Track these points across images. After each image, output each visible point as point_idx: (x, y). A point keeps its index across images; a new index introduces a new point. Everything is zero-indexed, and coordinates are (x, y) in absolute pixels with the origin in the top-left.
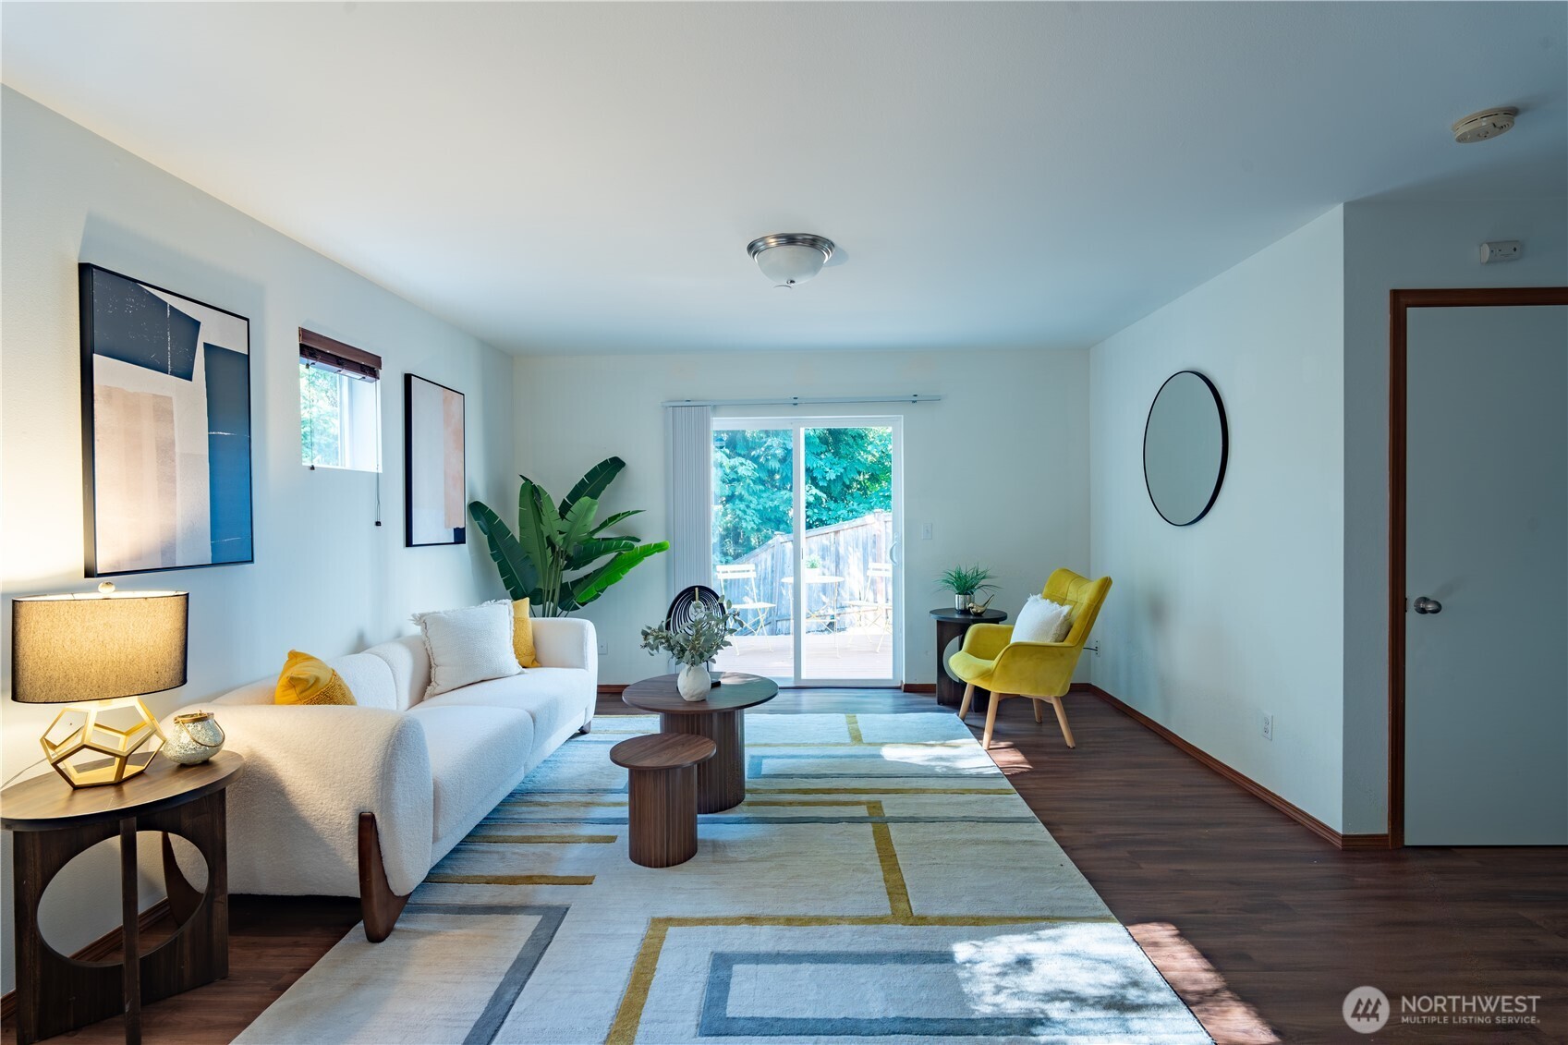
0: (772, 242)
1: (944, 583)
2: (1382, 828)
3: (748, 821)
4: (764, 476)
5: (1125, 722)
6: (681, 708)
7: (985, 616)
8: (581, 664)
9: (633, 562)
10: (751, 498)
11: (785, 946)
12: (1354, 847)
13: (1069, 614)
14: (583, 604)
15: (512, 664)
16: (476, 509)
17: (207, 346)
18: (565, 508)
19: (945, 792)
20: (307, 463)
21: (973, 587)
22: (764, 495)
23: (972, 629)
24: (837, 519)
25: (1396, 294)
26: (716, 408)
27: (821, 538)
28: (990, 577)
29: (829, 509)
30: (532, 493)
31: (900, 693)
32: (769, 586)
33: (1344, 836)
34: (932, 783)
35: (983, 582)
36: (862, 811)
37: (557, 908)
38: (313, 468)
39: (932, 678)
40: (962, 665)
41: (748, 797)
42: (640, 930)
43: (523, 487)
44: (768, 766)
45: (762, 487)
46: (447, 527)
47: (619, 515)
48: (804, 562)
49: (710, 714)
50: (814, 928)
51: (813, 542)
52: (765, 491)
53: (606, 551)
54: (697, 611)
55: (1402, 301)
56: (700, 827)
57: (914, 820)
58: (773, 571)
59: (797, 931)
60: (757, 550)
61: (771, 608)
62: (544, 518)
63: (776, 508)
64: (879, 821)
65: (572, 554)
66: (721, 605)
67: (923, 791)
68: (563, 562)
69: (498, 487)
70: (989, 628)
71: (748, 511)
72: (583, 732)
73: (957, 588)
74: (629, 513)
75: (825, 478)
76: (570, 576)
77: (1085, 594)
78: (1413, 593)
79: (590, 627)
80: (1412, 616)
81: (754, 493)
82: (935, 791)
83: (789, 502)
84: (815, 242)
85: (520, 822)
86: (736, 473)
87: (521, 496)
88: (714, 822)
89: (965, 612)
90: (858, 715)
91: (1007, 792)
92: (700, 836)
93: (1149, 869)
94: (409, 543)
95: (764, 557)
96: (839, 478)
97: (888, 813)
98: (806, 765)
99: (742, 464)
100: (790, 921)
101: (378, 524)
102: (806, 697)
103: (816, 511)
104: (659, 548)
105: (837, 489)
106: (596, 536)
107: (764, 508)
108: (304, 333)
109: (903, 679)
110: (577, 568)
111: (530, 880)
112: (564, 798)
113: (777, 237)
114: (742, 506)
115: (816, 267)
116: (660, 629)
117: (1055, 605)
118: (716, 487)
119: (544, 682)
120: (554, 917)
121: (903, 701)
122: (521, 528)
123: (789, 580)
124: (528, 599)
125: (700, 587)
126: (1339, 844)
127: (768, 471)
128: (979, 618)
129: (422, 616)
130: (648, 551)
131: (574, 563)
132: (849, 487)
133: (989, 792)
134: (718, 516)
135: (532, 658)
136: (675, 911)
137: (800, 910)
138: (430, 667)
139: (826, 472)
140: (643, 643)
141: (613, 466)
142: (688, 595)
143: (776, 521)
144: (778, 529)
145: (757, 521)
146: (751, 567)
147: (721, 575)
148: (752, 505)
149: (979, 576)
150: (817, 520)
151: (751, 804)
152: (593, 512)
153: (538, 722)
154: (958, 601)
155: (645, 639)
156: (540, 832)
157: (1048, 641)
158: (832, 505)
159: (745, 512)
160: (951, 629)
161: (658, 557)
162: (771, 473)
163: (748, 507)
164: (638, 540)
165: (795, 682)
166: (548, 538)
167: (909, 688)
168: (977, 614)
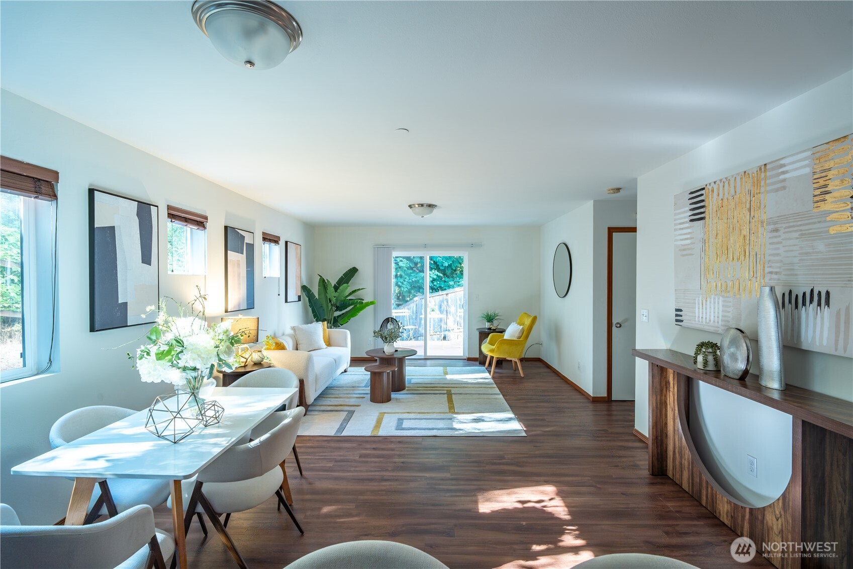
0: (417, 206)
1: (481, 318)
2: (605, 395)
3: (407, 394)
4: (412, 265)
5: (548, 370)
6: (385, 356)
7: (497, 330)
8: (346, 346)
9: (362, 309)
10: (406, 277)
11: (418, 417)
12: (596, 400)
13: (523, 328)
14: (342, 325)
15: (324, 345)
16: (304, 288)
17: (246, 243)
18: (336, 288)
19: (473, 387)
20: (264, 276)
21: (493, 319)
22: (412, 275)
23: (490, 335)
24: (449, 287)
25: (609, 228)
26: (394, 249)
27: (439, 296)
28: (499, 316)
29: (445, 281)
30: (323, 283)
31: (466, 361)
32: (415, 318)
33: (593, 398)
34: (470, 386)
35: (497, 318)
36: (445, 392)
37: (352, 411)
38: (265, 277)
39: (477, 356)
40: (486, 348)
41: (406, 388)
42: (377, 414)
43: (320, 279)
44: (413, 381)
45: (411, 271)
46: (296, 295)
47: (356, 290)
48: (429, 310)
49: (395, 358)
50: (426, 414)
51: (433, 300)
52: (413, 273)
53: (351, 305)
54: (390, 326)
55: (611, 231)
56: (392, 395)
57: (461, 394)
58: (416, 313)
59: (421, 415)
60: (409, 302)
61: (415, 328)
62: (328, 291)
63: (418, 281)
64: (449, 395)
65: (338, 305)
66: (398, 324)
67: (466, 387)
68: (334, 308)
69: (310, 279)
70: (497, 335)
71: (405, 283)
72: (345, 371)
73: (487, 319)
74: (359, 290)
75: (443, 265)
76: (337, 314)
77: (527, 322)
78: (614, 321)
79: (348, 332)
80: (614, 328)
81: (407, 274)
82: (470, 387)
83: (423, 278)
84: (430, 206)
85: (333, 394)
86: (398, 265)
87: (319, 283)
88: (396, 394)
89: (490, 329)
90: (448, 368)
91: (494, 388)
92: (392, 397)
93: (530, 405)
94: (286, 301)
95: (412, 305)
96: (450, 266)
97: (452, 392)
98: (426, 381)
99: (401, 261)
100: (419, 413)
101: (279, 295)
102: (428, 362)
103: (438, 282)
104: (372, 303)
105: (448, 272)
106: (348, 298)
107: (412, 281)
108: (264, 233)
109: (467, 356)
110: (341, 310)
111: (341, 405)
112: (345, 388)
113: (418, 205)
114: (402, 280)
115: (431, 212)
116: (379, 331)
117: (519, 326)
118: (393, 273)
119: (334, 351)
120: (351, 413)
121: (467, 363)
122: (319, 295)
123: (423, 316)
124: (326, 322)
125: (391, 318)
126: (591, 399)
127: (414, 263)
128: (494, 331)
129: (294, 327)
130: (367, 304)
131: (338, 309)
132: (455, 270)
133: (488, 388)
134: (394, 290)
135: (329, 343)
136: (386, 412)
137: (423, 411)
138: (297, 345)
139: (444, 263)
140: (373, 335)
141: (353, 271)
142: (387, 320)
143: (418, 288)
144: (419, 292)
145: (409, 287)
146: (406, 310)
147: (395, 313)
148: (406, 280)
149: (496, 315)
150: (439, 287)
151: (407, 390)
152: (347, 289)
153: (336, 362)
154: (487, 325)
155: (374, 334)
156: (340, 396)
157: (515, 339)
158: (447, 279)
159: (403, 283)
160: (484, 335)
161: (371, 307)
162: (416, 264)
163: (404, 281)
164: (363, 300)
165: (425, 356)
166: (329, 299)
167: (469, 359)
168: (493, 330)
